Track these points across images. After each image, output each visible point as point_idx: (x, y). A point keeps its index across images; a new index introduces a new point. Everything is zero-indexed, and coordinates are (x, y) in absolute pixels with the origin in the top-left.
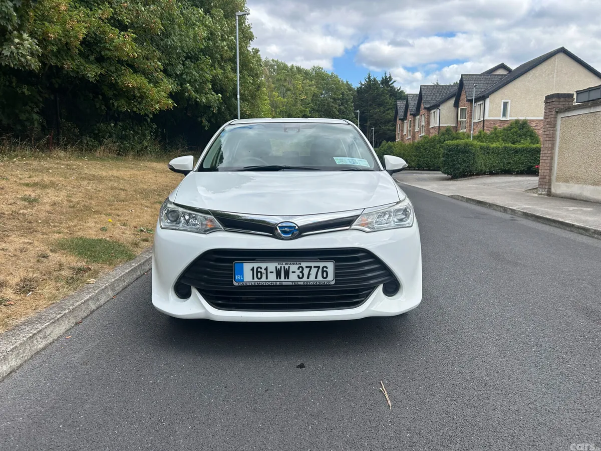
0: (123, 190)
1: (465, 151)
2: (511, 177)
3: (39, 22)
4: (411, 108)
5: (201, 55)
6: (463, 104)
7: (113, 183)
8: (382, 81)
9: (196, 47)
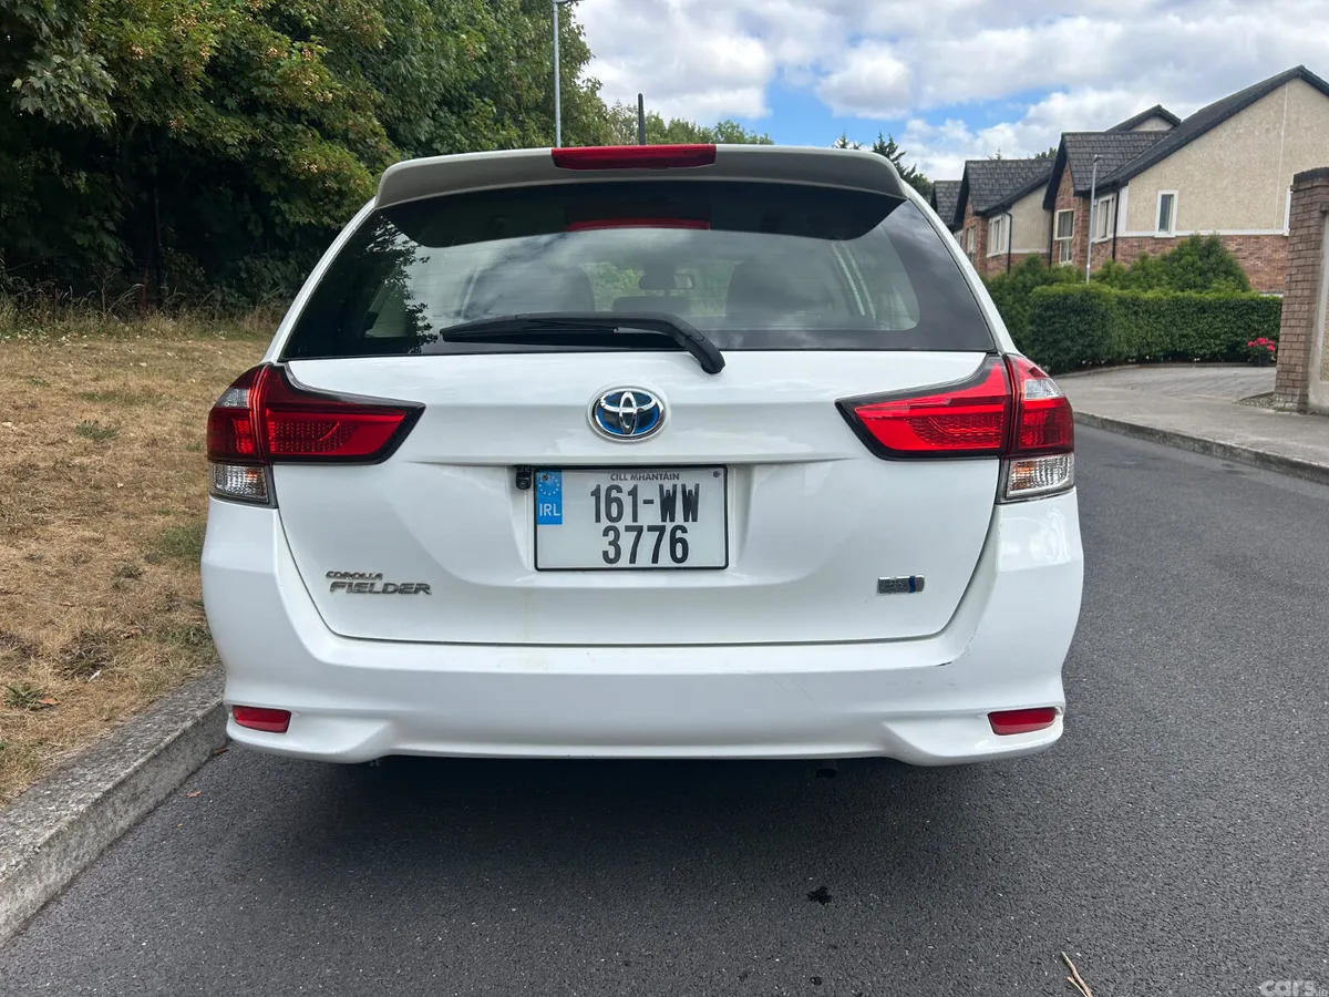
1: (1082, 308)
2: (1191, 369)
3: (109, 20)
4: (944, 213)
5: (471, 97)
6: (1067, 202)
9: (462, 78)
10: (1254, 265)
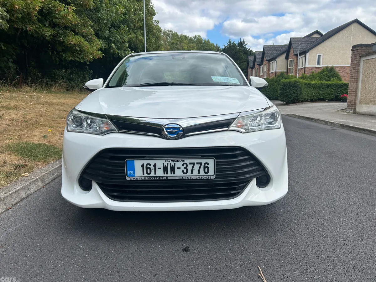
0: (66, 111)
1: (294, 86)
2: (325, 103)
4: (258, 61)
5: (120, 25)
6: (292, 57)
7: (59, 107)
8: (238, 44)
9: (118, 19)
10: (344, 75)
